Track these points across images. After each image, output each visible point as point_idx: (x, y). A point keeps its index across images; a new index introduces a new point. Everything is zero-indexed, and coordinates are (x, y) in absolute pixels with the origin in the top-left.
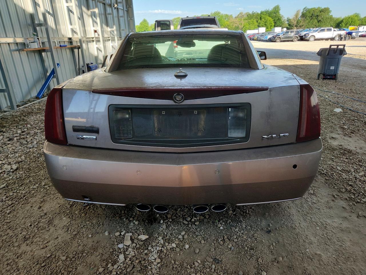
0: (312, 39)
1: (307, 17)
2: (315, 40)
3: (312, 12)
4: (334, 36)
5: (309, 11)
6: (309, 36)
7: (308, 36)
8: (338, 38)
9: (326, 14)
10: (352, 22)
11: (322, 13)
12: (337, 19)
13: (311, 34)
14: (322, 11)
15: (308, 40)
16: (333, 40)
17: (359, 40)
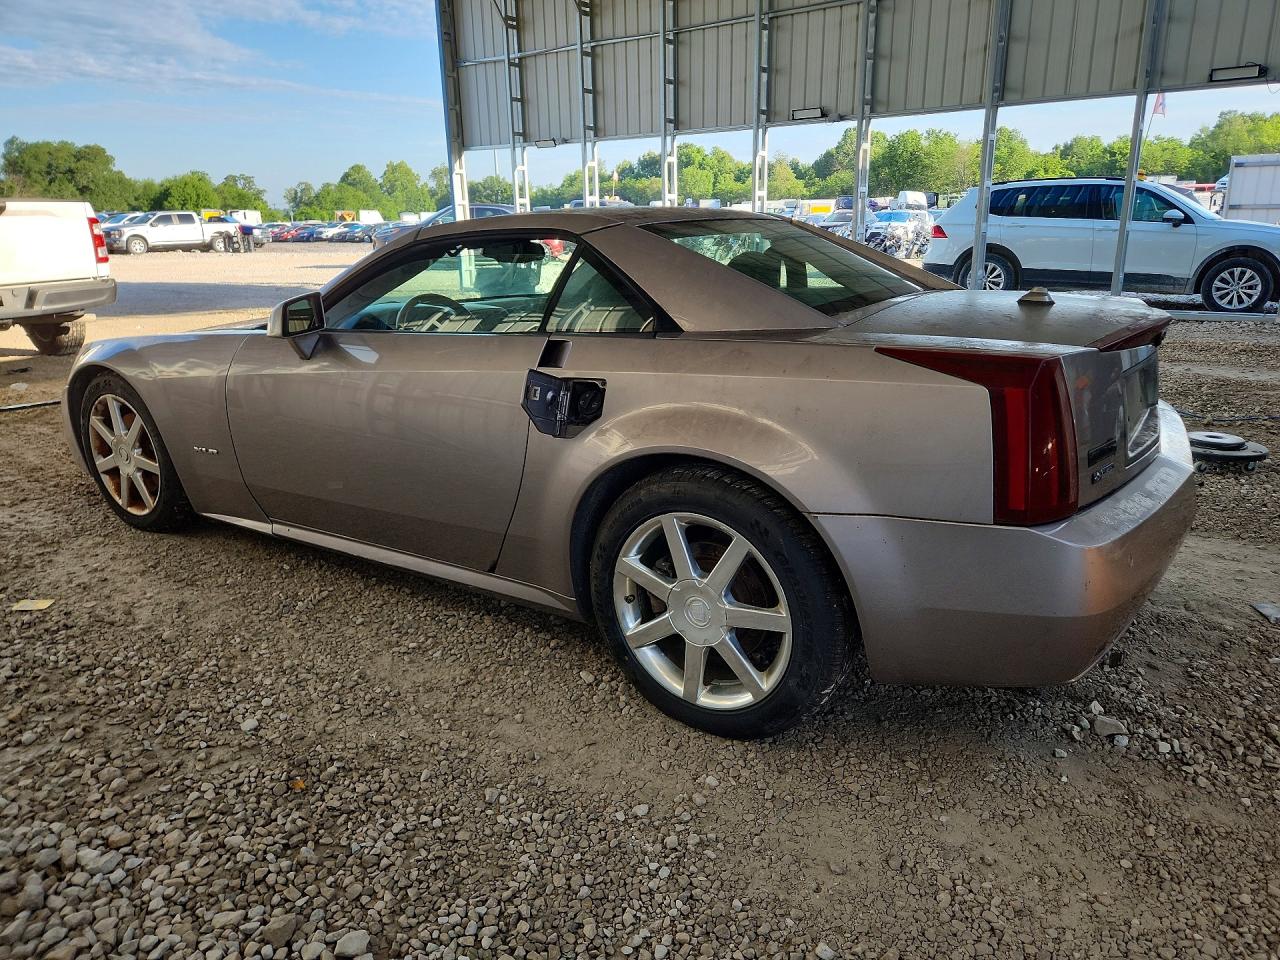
0: (138, 247)
1: (34, 176)
2: (152, 249)
3: (46, 158)
4: (208, 239)
5: (35, 151)
6: (124, 238)
7: (121, 236)
8: (222, 245)
9: (101, 167)
10: (198, 195)
11: (82, 162)
12: (148, 186)
13: (128, 232)
14: (81, 155)
15: (126, 252)
16: (207, 251)
17: (273, 250)
